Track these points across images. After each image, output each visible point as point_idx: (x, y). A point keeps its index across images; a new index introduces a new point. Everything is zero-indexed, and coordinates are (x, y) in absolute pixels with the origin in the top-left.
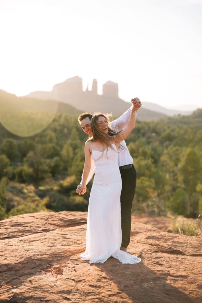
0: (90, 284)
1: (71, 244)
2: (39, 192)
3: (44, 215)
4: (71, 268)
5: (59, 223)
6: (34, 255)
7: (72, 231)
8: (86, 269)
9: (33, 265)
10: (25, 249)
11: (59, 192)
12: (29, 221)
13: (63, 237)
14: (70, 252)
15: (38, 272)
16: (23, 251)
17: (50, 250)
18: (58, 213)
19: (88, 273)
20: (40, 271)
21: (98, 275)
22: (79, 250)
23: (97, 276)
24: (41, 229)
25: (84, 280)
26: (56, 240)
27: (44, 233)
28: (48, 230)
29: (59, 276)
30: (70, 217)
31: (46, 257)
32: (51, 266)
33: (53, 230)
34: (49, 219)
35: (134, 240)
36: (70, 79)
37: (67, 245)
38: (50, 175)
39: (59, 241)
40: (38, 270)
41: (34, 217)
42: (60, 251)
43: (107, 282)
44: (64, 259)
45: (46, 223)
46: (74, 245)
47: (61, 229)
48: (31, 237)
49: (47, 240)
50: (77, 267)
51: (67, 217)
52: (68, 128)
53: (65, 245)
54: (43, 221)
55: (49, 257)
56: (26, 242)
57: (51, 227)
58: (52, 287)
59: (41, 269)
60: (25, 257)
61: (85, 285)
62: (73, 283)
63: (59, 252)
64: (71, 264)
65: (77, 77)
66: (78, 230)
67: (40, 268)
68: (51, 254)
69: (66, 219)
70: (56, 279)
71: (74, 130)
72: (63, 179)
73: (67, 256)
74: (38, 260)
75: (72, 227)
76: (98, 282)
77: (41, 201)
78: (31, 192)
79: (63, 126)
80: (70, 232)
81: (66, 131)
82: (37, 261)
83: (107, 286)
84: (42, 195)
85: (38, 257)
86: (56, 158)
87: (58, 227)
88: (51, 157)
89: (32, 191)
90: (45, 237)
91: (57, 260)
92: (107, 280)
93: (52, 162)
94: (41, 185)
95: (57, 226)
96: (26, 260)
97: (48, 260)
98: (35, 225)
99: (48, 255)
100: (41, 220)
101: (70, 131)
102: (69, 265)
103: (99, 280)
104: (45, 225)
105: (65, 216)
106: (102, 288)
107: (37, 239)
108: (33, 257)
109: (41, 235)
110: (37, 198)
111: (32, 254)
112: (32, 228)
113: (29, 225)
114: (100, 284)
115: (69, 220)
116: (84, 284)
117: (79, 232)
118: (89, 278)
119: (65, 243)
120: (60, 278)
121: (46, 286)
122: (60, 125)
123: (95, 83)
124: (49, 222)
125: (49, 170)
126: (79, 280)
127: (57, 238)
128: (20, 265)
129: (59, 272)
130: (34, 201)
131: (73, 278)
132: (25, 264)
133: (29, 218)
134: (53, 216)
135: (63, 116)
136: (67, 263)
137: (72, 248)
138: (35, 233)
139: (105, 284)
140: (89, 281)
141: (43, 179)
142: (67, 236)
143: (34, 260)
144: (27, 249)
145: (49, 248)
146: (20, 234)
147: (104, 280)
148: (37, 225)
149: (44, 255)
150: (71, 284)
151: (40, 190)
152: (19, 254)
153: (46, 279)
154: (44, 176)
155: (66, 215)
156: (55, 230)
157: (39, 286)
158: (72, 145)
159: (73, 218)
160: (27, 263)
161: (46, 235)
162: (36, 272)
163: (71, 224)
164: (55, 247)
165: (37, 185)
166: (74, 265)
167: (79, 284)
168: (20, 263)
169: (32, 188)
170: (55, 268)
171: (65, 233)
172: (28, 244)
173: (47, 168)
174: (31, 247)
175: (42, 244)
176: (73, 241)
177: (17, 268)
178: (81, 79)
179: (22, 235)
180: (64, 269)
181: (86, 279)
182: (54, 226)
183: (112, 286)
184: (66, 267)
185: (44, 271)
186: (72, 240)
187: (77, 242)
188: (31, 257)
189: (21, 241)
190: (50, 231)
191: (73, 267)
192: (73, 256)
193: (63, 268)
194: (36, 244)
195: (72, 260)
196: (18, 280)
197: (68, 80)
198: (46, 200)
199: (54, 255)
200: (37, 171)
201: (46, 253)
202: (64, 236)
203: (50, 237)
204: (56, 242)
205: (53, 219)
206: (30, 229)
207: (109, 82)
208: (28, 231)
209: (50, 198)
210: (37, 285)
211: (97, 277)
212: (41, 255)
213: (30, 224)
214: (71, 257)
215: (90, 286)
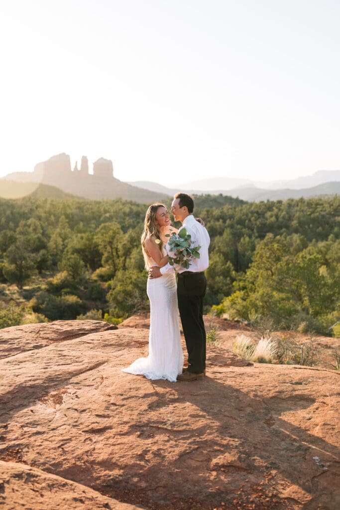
0: (96, 413)
1: (69, 362)
2: (24, 293)
3: (34, 328)
4: (72, 395)
5: (54, 336)
6: (26, 382)
7: (70, 346)
8: (90, 395)
9: (25, 394)
10: (14, 374)
11: (48, 291)
12: (16, 337)
13: (60, 354)
14: (69, 373)
15: (31, 402)
16: (11, 377)
17: (45, 373)
18: (51, 323)
19: (93, 399)
20: (34, 401)
21: (106, 401)
22: (80, 370)
23: (104, 403)
24: (32, 345)
25: (89, 408)
26: (51, 359)
27: (36, 351)
28: (40, 347)
29: (58, 406)
30: (66, 328)
31: (40, 382)
32: (47, 394)
33: (46, 346)
34: (40, 332)
35: (144, 352)
36: (54, 157)
37: (65, 365)
38: (37, 271)
39: (55, 360)
40: (31, 400)
41: (22, 330)
42: (57, 373)
43: (117, 409)
44: (63, 382)
45: (37, 338)
46: (73, 364)
47: (55, 344)
48: (21, 356)
49: (40, 360)
50: (79, 392)
51: (61, 328)
52: (55, 216)
53: (62, 365)
54: (33, 335)
55: (44, 383)
56: (14, 363)
57: (44, 342)
58: (50, 421)
59: (36, 399)
60: (15, 385)
61: (91, 415)
62: (76, 414)
63: (56, 375)
64: (71, 389)
65: (64, 154)
66: (76, 344)
67: (34, 397)
68: (46, 377)
69: (62, 331)
70: (54, 410)
71: (63, 217)
72: (52, 276)
73: (66, 380)
74: (32, 386)
75: (69, 340)
76: (107, 411)
77: (27, 303)
78: (14, 293)
79: (50, 213)
80: (67, 347)
81: (53, 218)
82: (30, 389)
83: (117, 414)
84: (28, 296)
85: (30, 383)
86: (42, 251)
87: (52, 342)
88: (36, 250)
89: (15, 291)
90: (38, 355)
91: (54, 385)
92: (117, 407)
93: (38, 256)
94: (25, 285)
95: (51, 340)
96: (17, 389)
97: (43, 386)
98: (24, 341)
99: (42, 379)
100: (30, 334)
101: (57, 218)
102: (69, 391)
103: (107, 408)
104: (36, 340)
105: (59, 327)
106: (111, 418)
107: (28, 359)
108: (24, 384)
109: (32, 353)
110: (22, 300)
111: (23, 380)
112: (20, 345)
113: (16, 341)
114: (108, 412)
115: (65, 331)
116: (89, 414)
117: (77, 347)
118: (95, 406)
119: (62, 362)
120: (59, 408)
121: (43, 420)
122: (45, 212)
123: (85, 161)
124: (41, 336)
125: (35, 266)
126: (82, 409)
127: (51, 356)
128: (9, 396)
129: (58, 400)
130: (18, 304)
131: (76, 407)
132: (14, 393)
133: (16, 332)
134: (45, 327)
135: (49, 202)
136: (67, 389)
137: (72, 368)
138: (24, 351)
139: (115, 413)
140: (95, 410)
141: (28, 276)
142: (64, 353)
143: (25, 387)
144: (17, 374)
145: (44, 370)
146: (6, 354)
147: (113, 407)
148: (27, 340)
149: (37, 379)
150: (73, 415)
151: (25, 290)
152: (6, 382)
153: (41, 411)
154: (29, 272)
155: (61, 326)
156: (48, 345)
157: (35, 421)
158: (60, 235)
159: (69, 329)
160: (17, 392)
161: (38, 353)
162: (29, 402)
163: (68, 337)
164: (51, 368)
165: (20, 285)
166: (75, 390)
167: (84, 414)
168: (8, 393)
169: (15, 288)
170: (53, 396)
171: (61, 349)
172: (17, 367)
173: (32, 263)
174: (21, 371)
175: (35, 365)
176: (71, 359)
177: (6, 400)
178: (68, 156)
179: (9, 354)
180: (64, 396)
181: (92, 408)
182: (47, 340)
183: (123, 414)
184: (65, 394)
185: (39, 400)
186: (70, 357)
187: (77, 360)
188: (22, 384)
189: (8, 362)
190: (43, 347)
191: (74, 392)
192: (73, 379)
193: (62, 395)
194: (27, 366)
195: (72, 383)
196: (6, 415)
197: (52, 158)
198: (32, 302)
199: (50, 379)
200: (20, 268)
201: (40, 378)
202: (60, 352)
203: (43, 355)
204: (51, 361)
205: (45, 332)
206: (17, 347)
207: (102, 158)
208: (16, 349)
209: (37, 299)
210: (32, 420)
211: (105, 405)
212: (34, 380)
213: (18, 340)
214: (71, 380)
215: (97, 416)
